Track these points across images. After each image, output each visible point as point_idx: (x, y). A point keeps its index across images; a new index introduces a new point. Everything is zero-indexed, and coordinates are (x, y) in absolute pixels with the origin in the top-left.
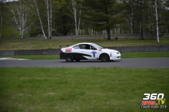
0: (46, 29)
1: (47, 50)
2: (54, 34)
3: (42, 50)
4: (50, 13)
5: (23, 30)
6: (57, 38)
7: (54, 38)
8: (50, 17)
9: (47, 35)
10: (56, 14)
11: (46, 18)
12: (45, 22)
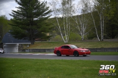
0: (99, 34)
1: (100, 49)
2: (105, 37)
3: (97, 49)
4: (102, 23)
5: (84, 35)
6: (107, 40)
7: (105, 40)
8: (102, 26)
9: (100, 38)
10: (107, 24)
11: (99, 26)
12: (99, 29)
